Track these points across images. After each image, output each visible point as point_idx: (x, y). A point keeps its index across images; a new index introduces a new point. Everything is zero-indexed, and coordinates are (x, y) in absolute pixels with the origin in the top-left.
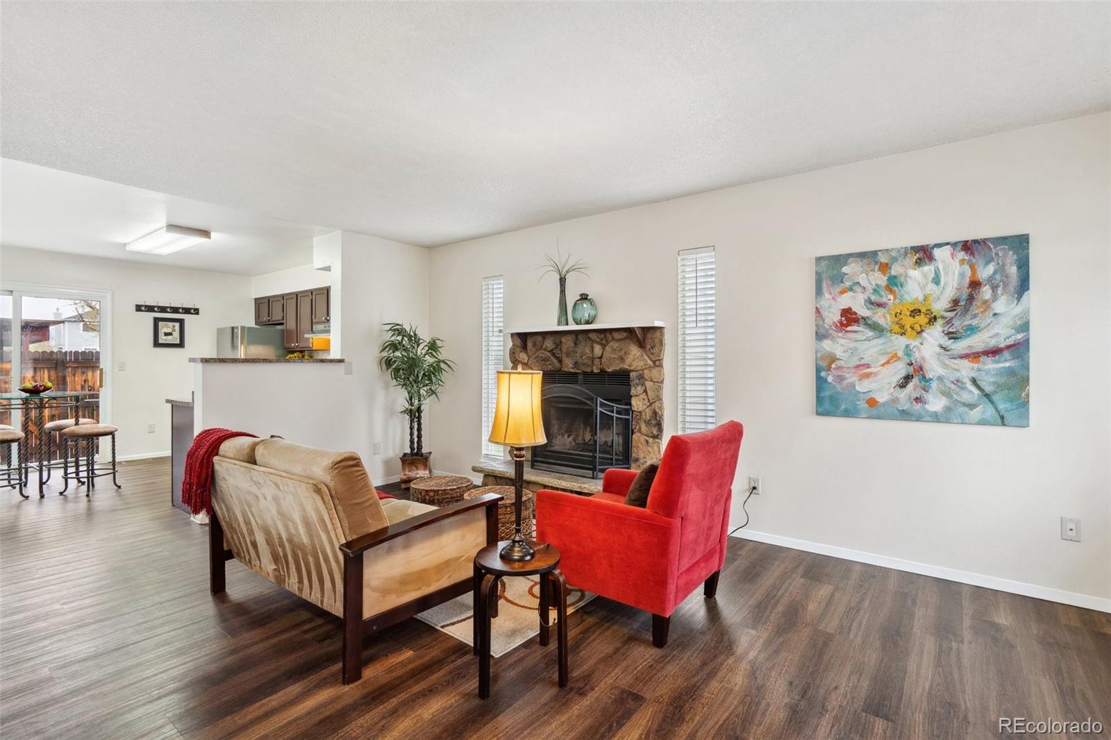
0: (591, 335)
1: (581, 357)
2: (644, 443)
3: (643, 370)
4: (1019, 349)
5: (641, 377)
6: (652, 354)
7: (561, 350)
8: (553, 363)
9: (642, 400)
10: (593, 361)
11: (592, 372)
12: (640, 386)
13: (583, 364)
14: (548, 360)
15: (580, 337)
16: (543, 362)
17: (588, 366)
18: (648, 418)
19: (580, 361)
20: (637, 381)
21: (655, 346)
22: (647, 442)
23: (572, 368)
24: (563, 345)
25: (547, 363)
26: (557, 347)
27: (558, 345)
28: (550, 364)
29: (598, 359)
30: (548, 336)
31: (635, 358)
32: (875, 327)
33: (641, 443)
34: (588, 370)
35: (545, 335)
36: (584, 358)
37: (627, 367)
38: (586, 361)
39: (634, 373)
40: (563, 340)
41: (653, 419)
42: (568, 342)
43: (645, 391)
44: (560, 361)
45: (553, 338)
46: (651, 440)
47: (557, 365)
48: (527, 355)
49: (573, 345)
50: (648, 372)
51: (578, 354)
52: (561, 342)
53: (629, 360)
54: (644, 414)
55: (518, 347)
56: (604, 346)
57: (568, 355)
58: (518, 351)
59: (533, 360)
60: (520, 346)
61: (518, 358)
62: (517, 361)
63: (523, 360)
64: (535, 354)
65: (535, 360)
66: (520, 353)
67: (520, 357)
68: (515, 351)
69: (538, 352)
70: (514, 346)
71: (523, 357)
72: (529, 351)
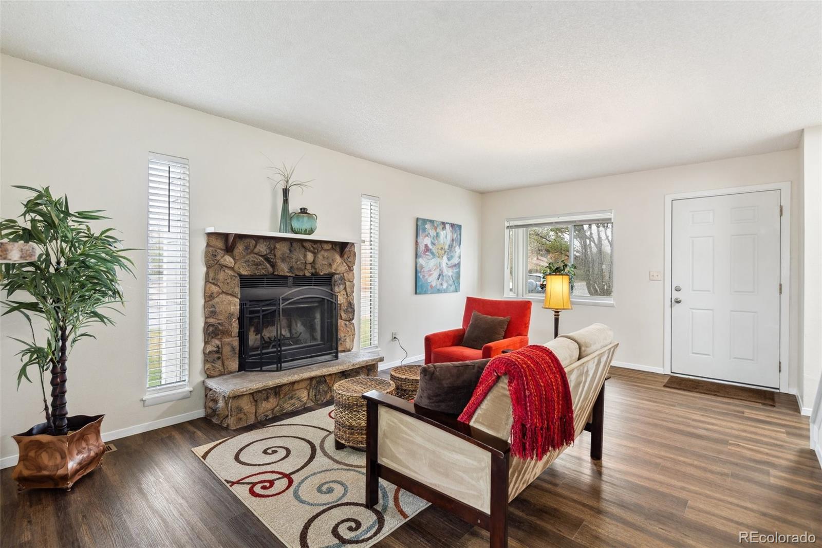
0: (306, 244)
1: (296, 263)
2: (344, 326)
3: (343, 274)
4: (459, 264)
5: (343, 278)
6: (350, 262)
7: (275, 256)
8: (266, 268)
9: (342, 295)
10: (305, 266)
11: (304, 275)
12: (342, 285)
13: (297, 269)
14: (260, 264)
15: (294, 244)
16: (254, 267)
17: (302, 270)
18: (346, 308)
19: (295, 266)
20: (340, 281)
21: (350, 256)
22: (346, 325)
23: (288, 272)
24: (276, 250)
25: (260, 267)
26: (270, 253)
27: (273, 250)
28: (263, 269)
29: (310, 265)
30: (261, 241)
31: (338, 264)
32: (433, 254)
33: (342, 327)
34: (301, 274)
35: (258, 239)
36: (299, 263)
37: (334, 271)
38: (300, 266)
39: (337, 276)
40: (278, 246)
41: (349, 308)
42: (282, 249)
43: (345, 288)
44: (273, 266)
45: (268, 243)
46: (347, 323)
47: (270, 269)
48: (234, 259)
49: (288, 251)
50: (347, 275)
51: (294, 260)
52: (275, 248)
53: (334, 266)
54: (343, 305)
55: (221, 249)
56: (315, 254)
57: (283, 260)
58: (221, 253)
59: (243, 264)
60: (223, 248)
61: (222, 261)
62: (219, 264)
63: (229, 264)
64: (244, 258)
65: (244, 264)
66: (224, 256)
67: (225, 260)
68: (216, 254)
69: (249, 256)
70: (212, 247)
71: (229, 261)
72: (237, 254)
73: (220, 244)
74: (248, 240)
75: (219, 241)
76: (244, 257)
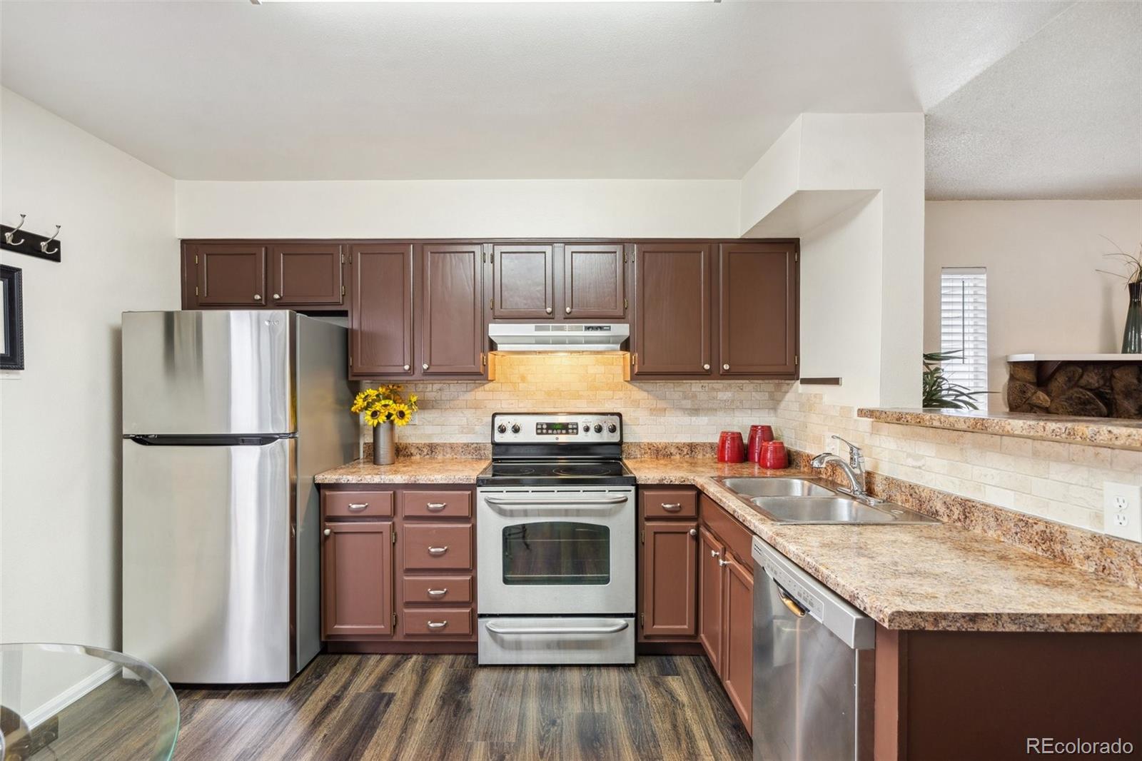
7: (1112, 389)
8: (1098, 407)
14: (1090, 403)
16: (1081, 406)
24: (1115, 381)
25: (1089, 407)
26: (1105, 385)
27: (1109, 380)
28: (1094, 409)
30: (1090, 367)
35: (1085, 365)
40: (1117, 374)
42: (1124, 377)
44: (1110, 404)
45: (1101, 370)
47: (1104, 410)
48: (1048, 395)
49: (1136, 381)
52: (1112, 377)
55: (1030, 383)
58: (1032, 388)
59: (1063, 403)
60: (1032, 381)
61: (1034, 400)
62: (1029, 404)
63: (1044, 404)
64: (1065, 394)
65: (1066, 403)
66: (1035, 393)
67: (1039, 398)
68: (1025, 389)
69: (1071, 391)
70: (1018, 380)
71: (1044, 398)
72: (1054, 389)
73: (1030, 376)
74: (1072, 368)
75: (1027, 371)
76: (1063, 392)
